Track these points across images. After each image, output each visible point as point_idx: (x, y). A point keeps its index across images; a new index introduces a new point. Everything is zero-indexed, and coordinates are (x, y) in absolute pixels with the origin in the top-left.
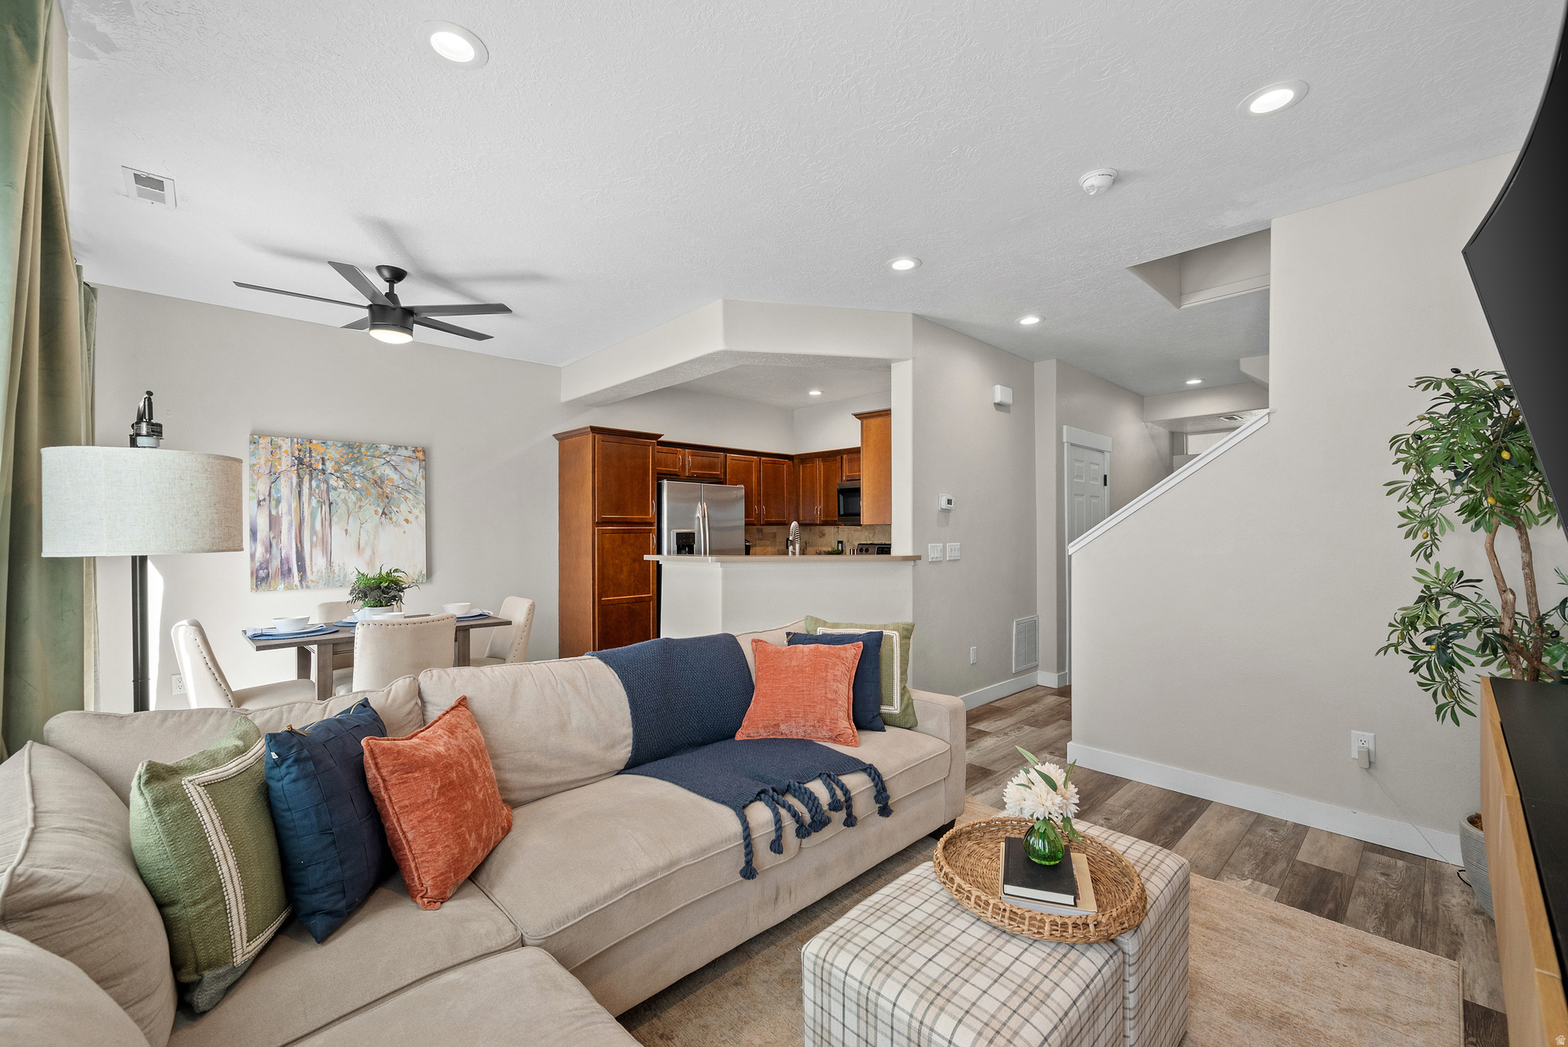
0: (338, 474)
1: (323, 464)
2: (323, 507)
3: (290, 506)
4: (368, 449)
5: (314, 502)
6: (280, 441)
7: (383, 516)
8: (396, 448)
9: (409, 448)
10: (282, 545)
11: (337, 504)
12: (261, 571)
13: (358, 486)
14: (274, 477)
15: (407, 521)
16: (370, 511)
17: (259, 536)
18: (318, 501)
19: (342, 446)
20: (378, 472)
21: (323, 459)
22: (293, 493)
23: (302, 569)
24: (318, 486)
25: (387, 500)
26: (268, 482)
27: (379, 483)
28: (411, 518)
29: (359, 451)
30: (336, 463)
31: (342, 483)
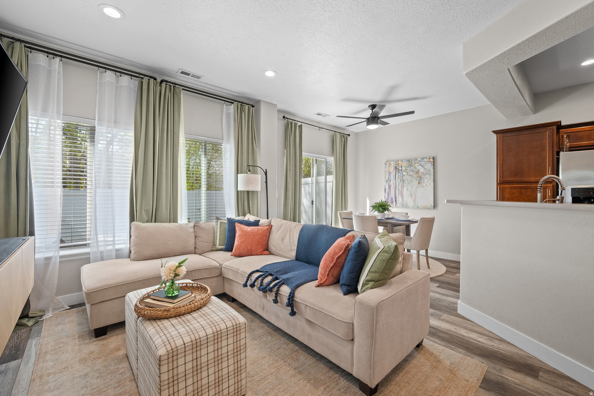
0: (405, 171)
1: (401, 168)
2: (401, 182)
3: (393, 182)
4: (414, 161)
5: (399, 180)
6: (391, 163)
7: (419, 184)
8: (423, 159)
9: (427, 158)
10: (391, 194)
11: (405, 181)
13: (411, 174)
14: (390, 174)
15: (427, 186)
16: (415, 183)
17: (387, 191)
19: (407, 161)
20: (417, 169)
21: (401, 166)
22: (394, 178)
23: (396, 201)
24: (400, 175)
25: (420, 178)
26: (388, 175)
27: (417, 172)
28: (428, 184)
29: (412, 162)
30: (405, 167)
31: (406, 173)
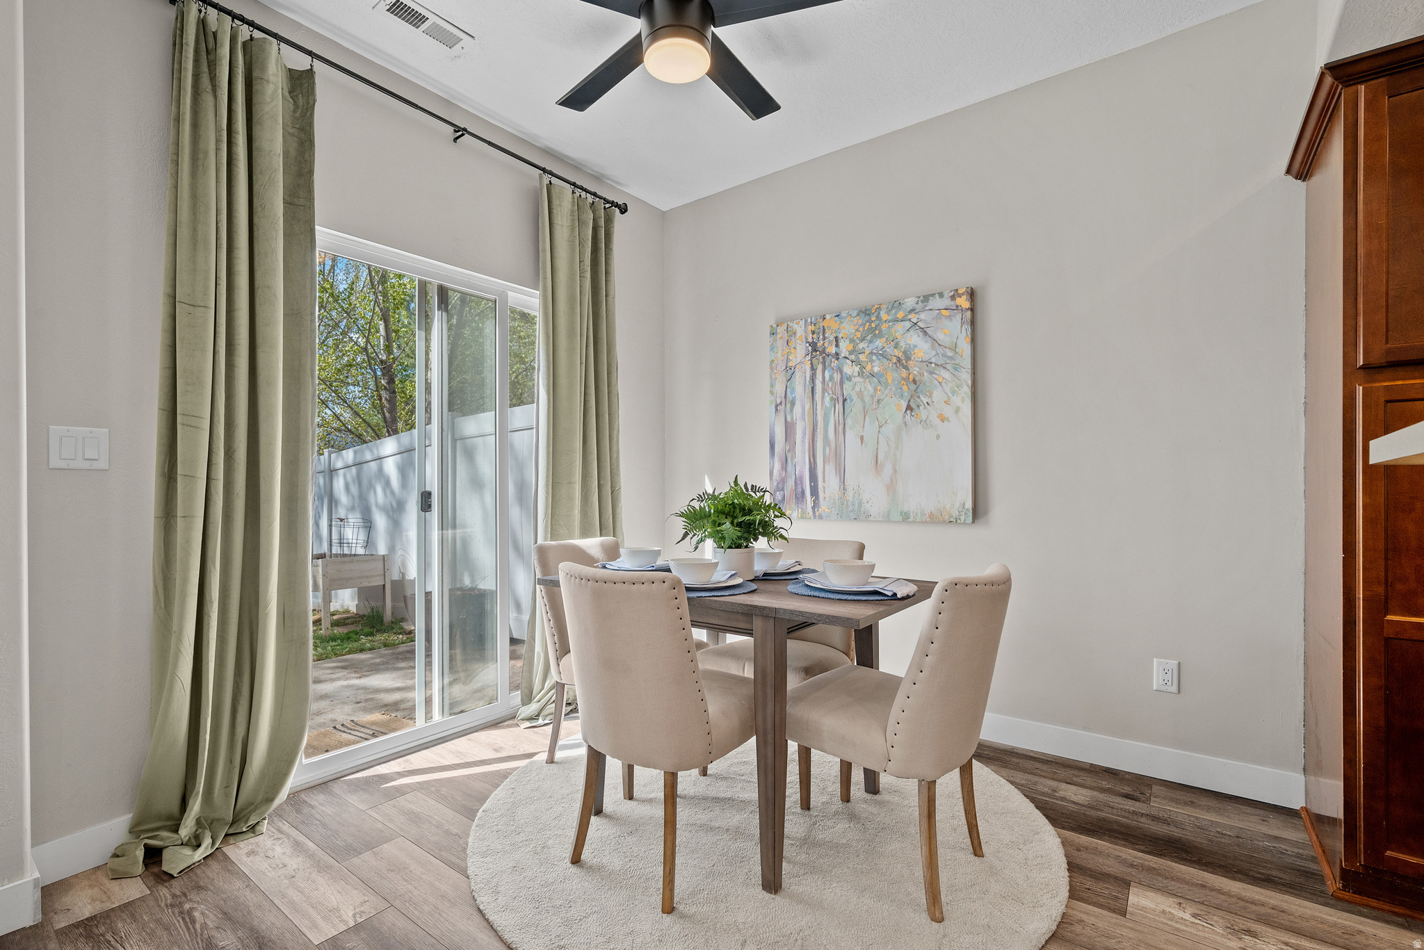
0: (853, 357)
1: (837, 346)
2: (837, 405)
3: (803, 408)
4: (889, 312)
5: (827, 399)
6: (795, 326)
7: (908, 412)
8: (926, 298)
9: (946, 294)
10: (796, 460)
11: (852, 401)
12: (778, 493)
13: (876, 369)
14: (790, 372)
15: (943, 419)
16: (894, 407)
17: (778, 448)
18: (832, 399)
19: (858, 315)
20: (902, 344)
21: (836, 338)
22: (807, 391)
23: (814, 492)
24: (831, 378)
25: (913, 387)
26: (785, 380)
27: (903, 360)
28: (948, 411)
29: (878, 317)
30: (852, 341)
31: (857, 369)
